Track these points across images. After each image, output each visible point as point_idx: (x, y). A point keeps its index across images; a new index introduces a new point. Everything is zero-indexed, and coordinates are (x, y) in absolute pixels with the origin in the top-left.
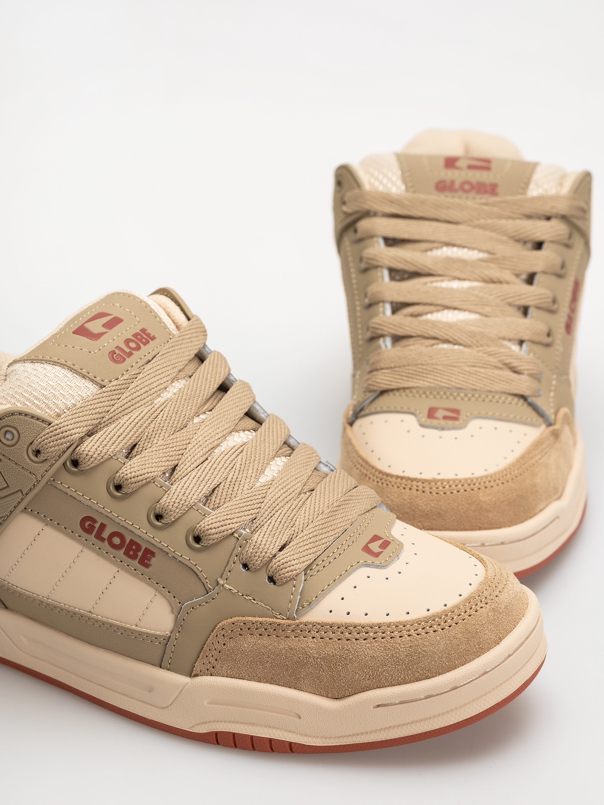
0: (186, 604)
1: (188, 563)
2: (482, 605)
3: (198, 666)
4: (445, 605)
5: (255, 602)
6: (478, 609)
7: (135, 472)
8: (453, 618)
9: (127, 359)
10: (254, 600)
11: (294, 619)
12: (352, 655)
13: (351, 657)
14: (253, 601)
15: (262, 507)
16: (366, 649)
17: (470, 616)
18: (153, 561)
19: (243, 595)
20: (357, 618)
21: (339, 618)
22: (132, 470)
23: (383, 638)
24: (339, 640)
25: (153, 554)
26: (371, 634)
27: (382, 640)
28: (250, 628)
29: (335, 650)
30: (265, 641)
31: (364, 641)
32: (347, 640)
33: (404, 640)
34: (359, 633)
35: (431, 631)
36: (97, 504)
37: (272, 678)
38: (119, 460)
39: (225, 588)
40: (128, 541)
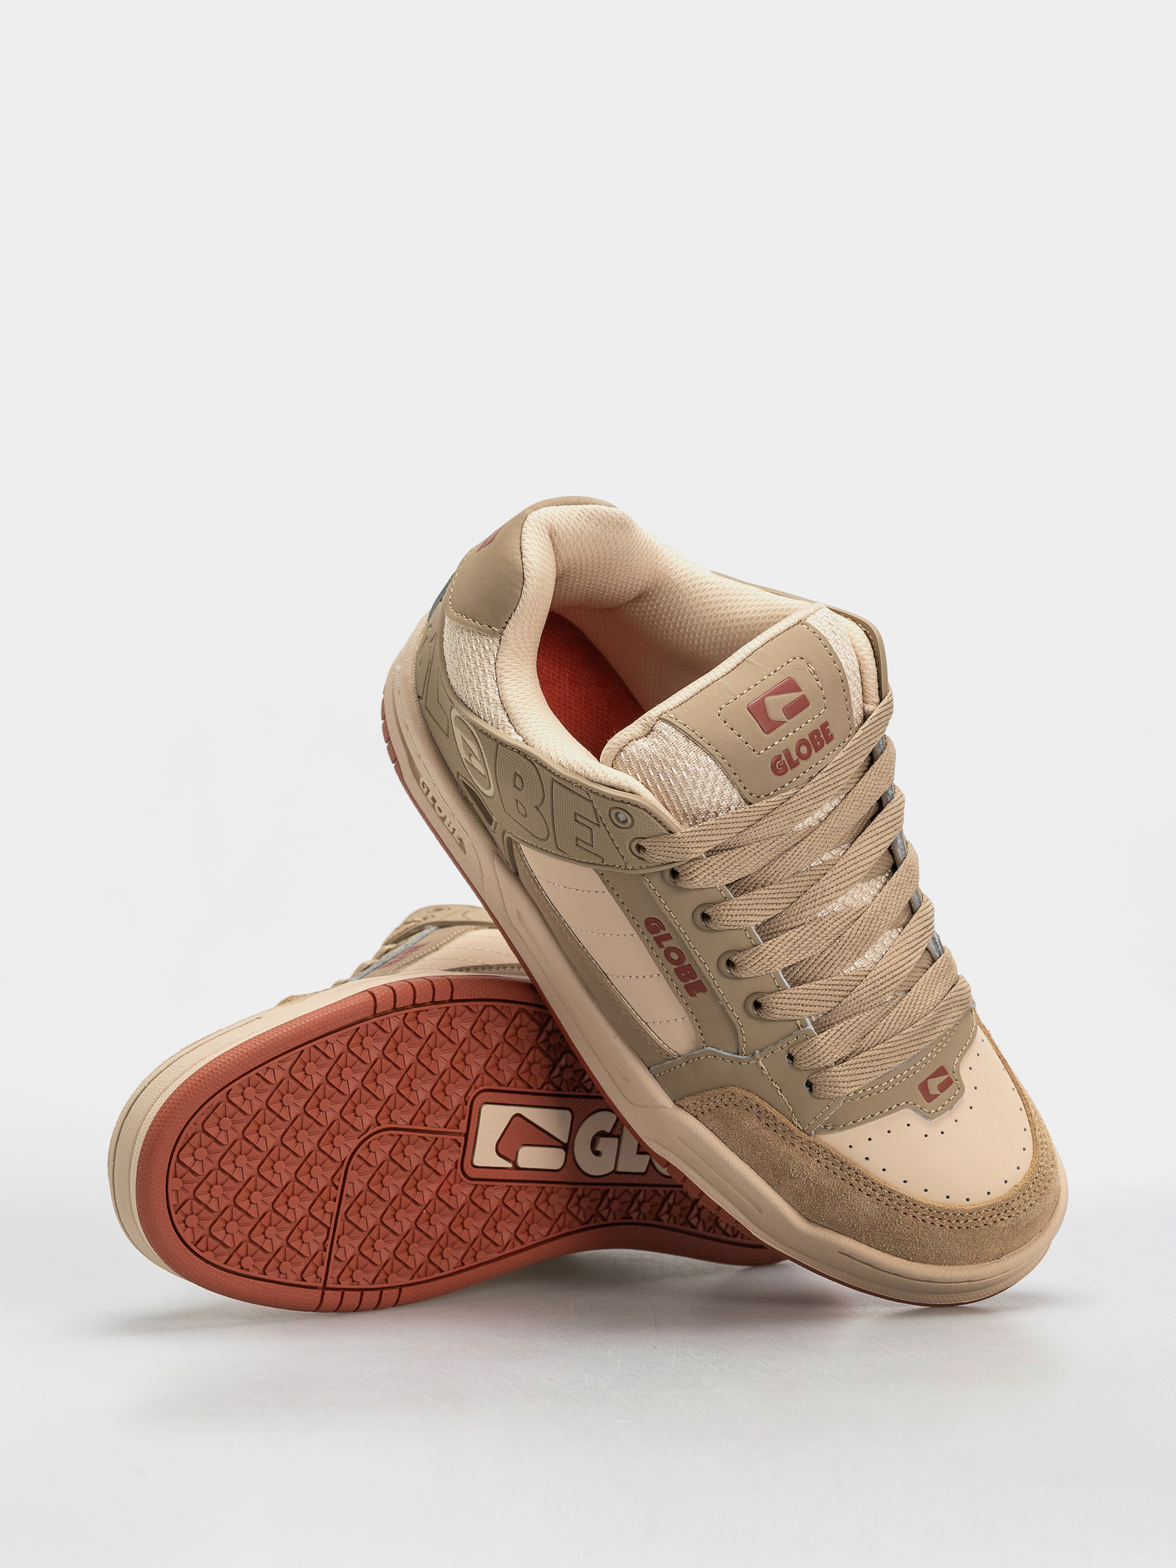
0: (709, 1048)
1: (735, 1020)
2: (1004, 1217)
3: (686, 1102)
4: (968, 1200)
5: (780, 1094)
6: (998, 1220)
7: (732, 916)
8: (966, 1221)
9: (789, 771)
10: (781, 1092)
11: (809, 1135)
12: (847, 1201)
13: (845, 1202)
14: (779, 1092)
15: (843, 1002)
16: (864, 1205)
17: (985, 1225)
18: (700, 995)
19: (772, 1080)
20: (873, 1169)
21: (856, 1156)
22: (731, 912)
23: (887, 1204)
24: (843, 1179)
25: (704, 990)
26: (877, 1194)
27: (885, 1207)
28: (760, 1114)
29: (833, 1185)
30: (769, 1133)
31: (865, 1196)
32: (851, 1185)
33: (906, 1218)
34: (866, 1186)
35: (938, 1223)
36: (675, 919)
37: (755, 1164)
38: (722, 892)
39: (757, 1064)
40: (686, 963)
